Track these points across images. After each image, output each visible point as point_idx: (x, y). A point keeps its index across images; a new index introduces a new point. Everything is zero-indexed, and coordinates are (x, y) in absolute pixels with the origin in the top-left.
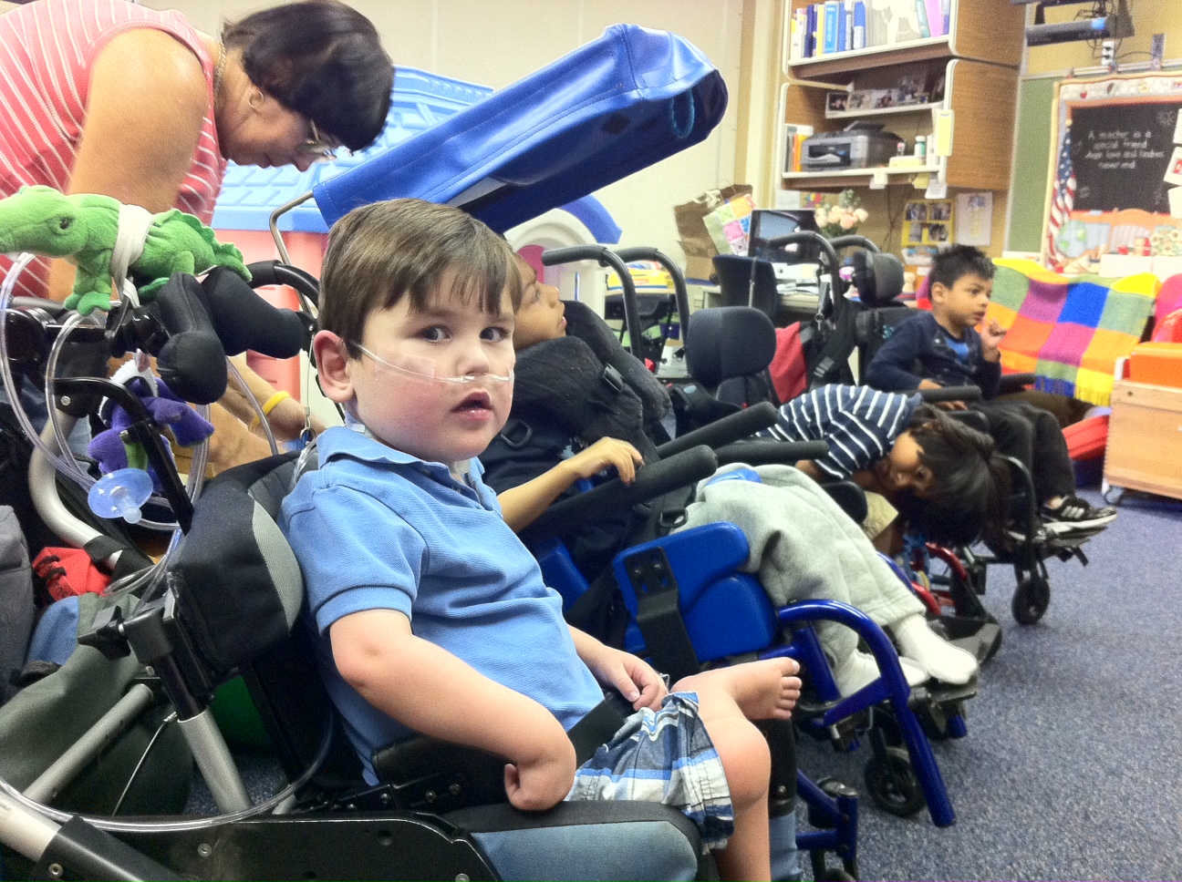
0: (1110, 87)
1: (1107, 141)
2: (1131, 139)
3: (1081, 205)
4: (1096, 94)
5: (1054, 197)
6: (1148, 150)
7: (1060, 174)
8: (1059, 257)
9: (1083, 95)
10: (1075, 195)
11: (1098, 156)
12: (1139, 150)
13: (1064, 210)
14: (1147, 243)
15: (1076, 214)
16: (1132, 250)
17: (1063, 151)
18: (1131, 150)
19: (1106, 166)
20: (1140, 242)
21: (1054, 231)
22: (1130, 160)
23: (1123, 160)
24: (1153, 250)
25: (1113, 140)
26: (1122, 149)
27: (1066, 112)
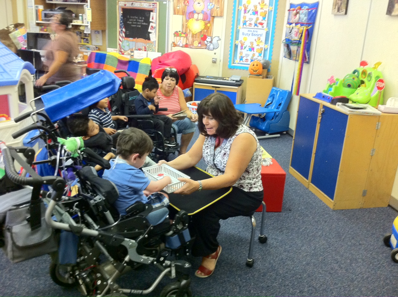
0: (132, 4)
1: (133, 19)
2: (139, 19)
3: (127, 36)
4: (129, 5)
5: (119, 33)
6: (143, 22)
7: (121, 27)
8: (122, 50)
9: (125, 5)
10: (125, 33)
11: (131, 23)
12: (141, 22)
13: (122, 37)
14: (145, 48)
15: (126, 39)
16: (141, 49)
17: (121, 20)
18: (139, 22)
19: (133, 26)
20: (144, 47)
21: (121, 43)
22: (139, 25)
23: (137, 24)
24: (147, 50)
25: (134, 19)
26: (137, 21)
27: (121, 9)
